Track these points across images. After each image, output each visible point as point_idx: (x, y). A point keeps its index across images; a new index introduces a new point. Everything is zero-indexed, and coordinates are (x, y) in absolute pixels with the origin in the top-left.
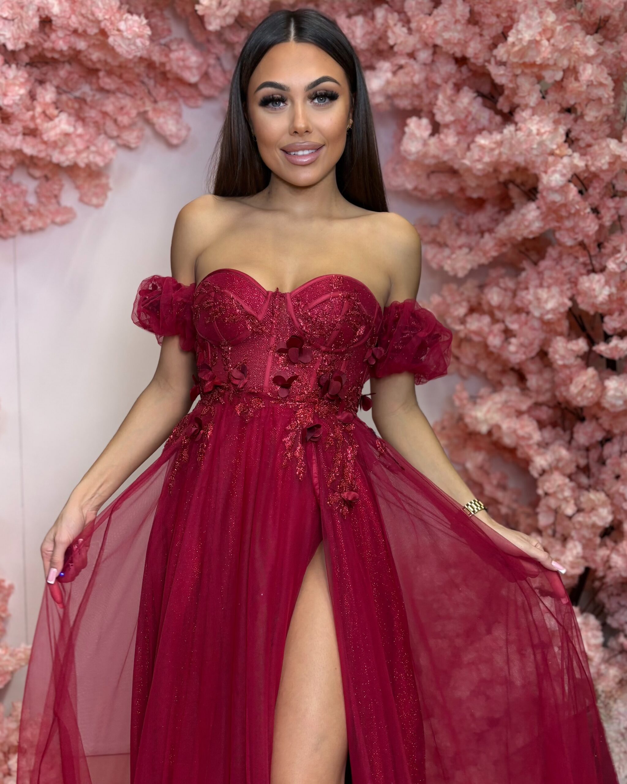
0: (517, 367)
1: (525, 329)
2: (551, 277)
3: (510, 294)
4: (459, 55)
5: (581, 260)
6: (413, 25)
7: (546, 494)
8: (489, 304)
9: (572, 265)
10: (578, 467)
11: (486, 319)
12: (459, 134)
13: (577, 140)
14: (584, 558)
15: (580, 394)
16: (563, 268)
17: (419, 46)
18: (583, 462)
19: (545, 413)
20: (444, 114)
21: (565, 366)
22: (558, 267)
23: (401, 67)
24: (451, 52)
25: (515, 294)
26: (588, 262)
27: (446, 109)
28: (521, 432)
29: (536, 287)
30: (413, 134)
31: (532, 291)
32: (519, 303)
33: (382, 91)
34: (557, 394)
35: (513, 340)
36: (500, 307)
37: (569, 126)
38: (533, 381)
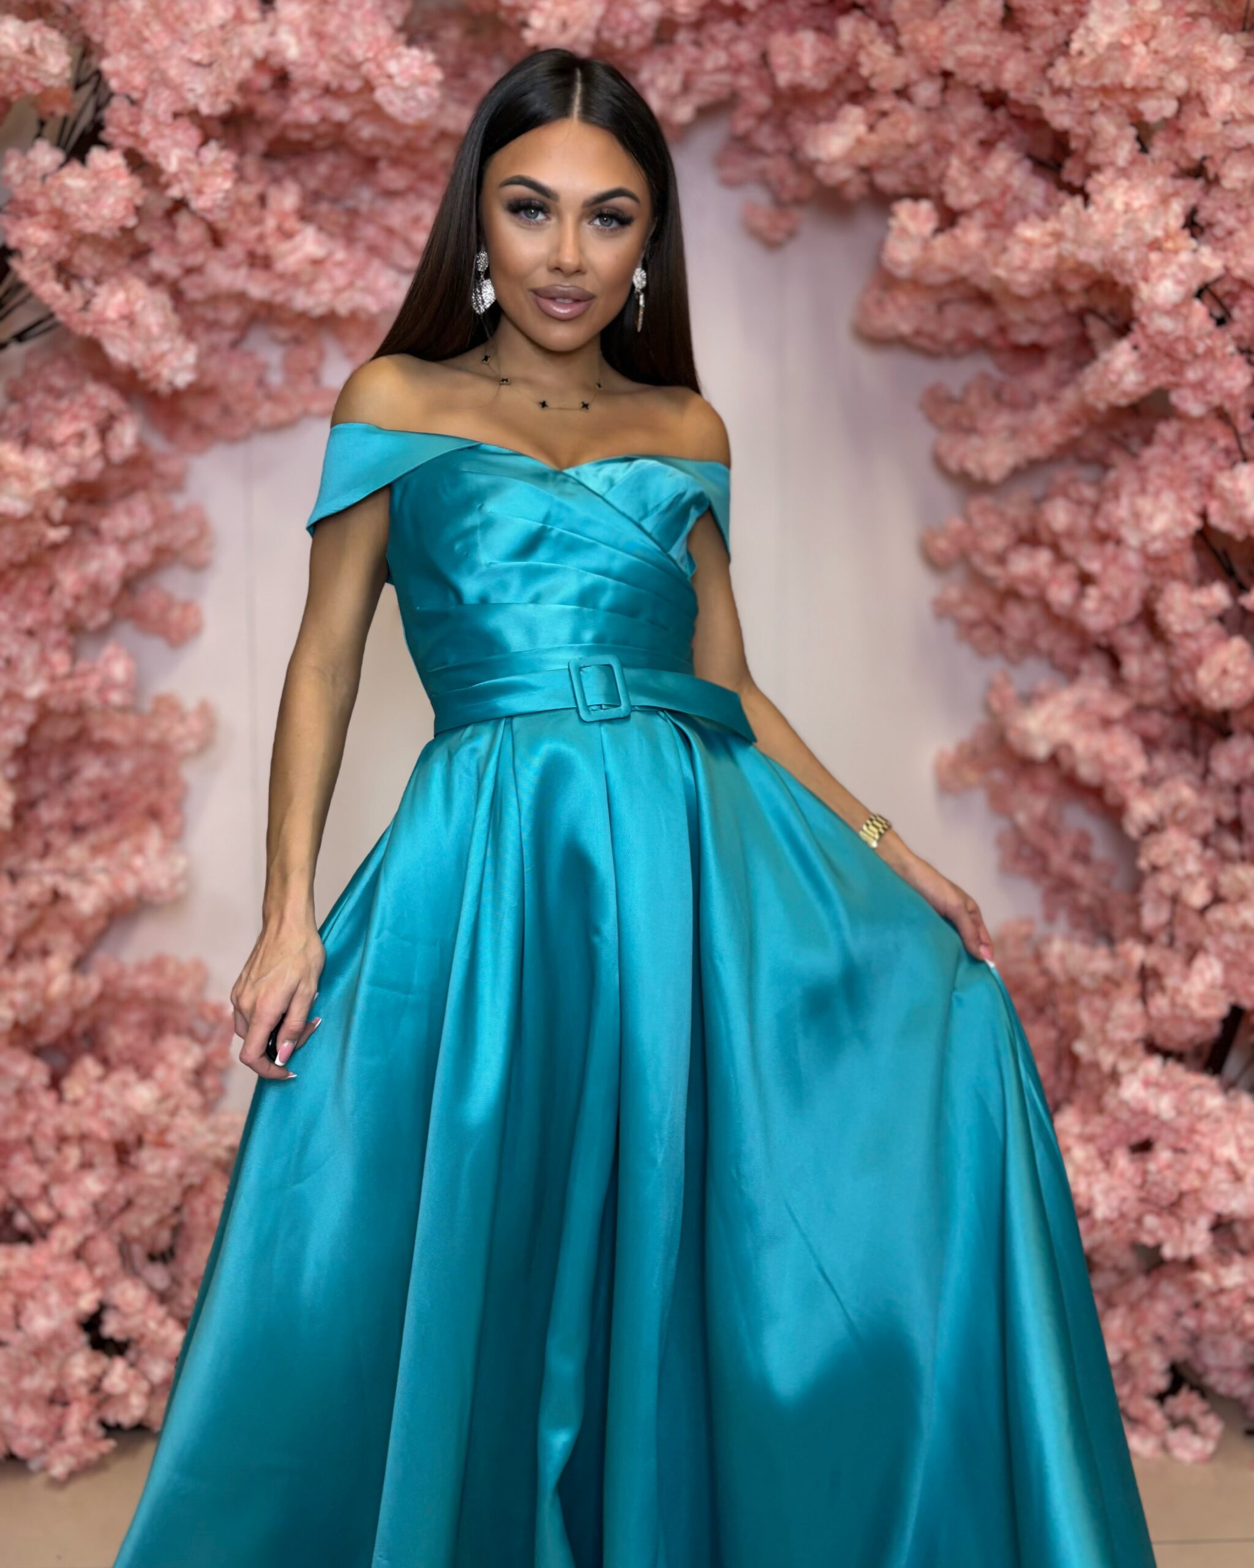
0: (1103, 641)
1: (1113, 571)
2: (1161, 476)
3: (1088, 510)
4: (988, 87)
5: (1222, 442)
6: (905, 40)
7: (1155, 869)
8: (1049, 528)
9: (1203, 452)
10: (1219, 822)
11: (1044, 557)
12: (988, 227)
13: (1210, 225)
14: (1227, 986)
15: (1218, 684)
16: (1185, 458)
17: (914, 75)
18: (1228, 813)
19: (1154, 724)
20: (961, 191)
21: (1186, 635)
22: (1177, 458)
23: (884, 114)
24: (973, 81)
25: (1096, 508)
26: (1234, 445)
27: (964, 182)
28: (1109, 758)
29: (1133, 495)
30: (904, 231)
31: (1125, 501)
32: (1102, 524)
33: (848, 158)
34: (1178, 689)
35: (1093, 592)
36: (1070, 534)
37: (1193, 201)
38: (1132, 667)
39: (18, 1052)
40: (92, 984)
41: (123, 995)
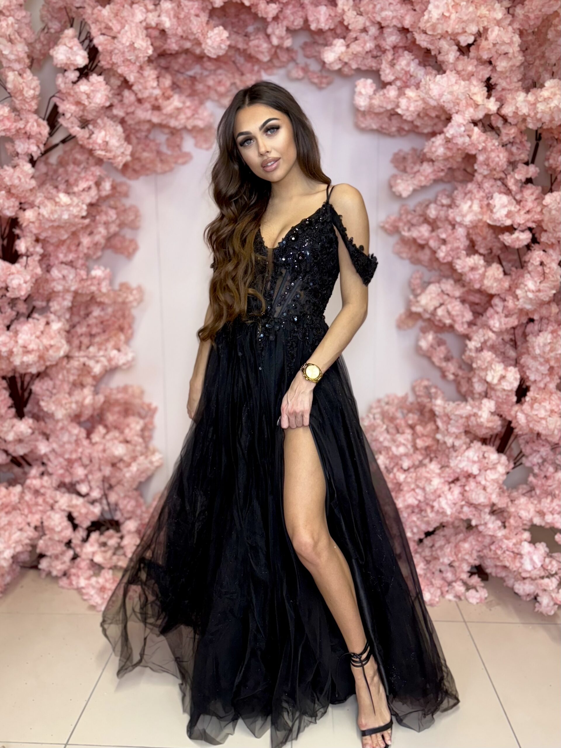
39: (74, 424)
40: (101, 398)
41: (112, 401)
